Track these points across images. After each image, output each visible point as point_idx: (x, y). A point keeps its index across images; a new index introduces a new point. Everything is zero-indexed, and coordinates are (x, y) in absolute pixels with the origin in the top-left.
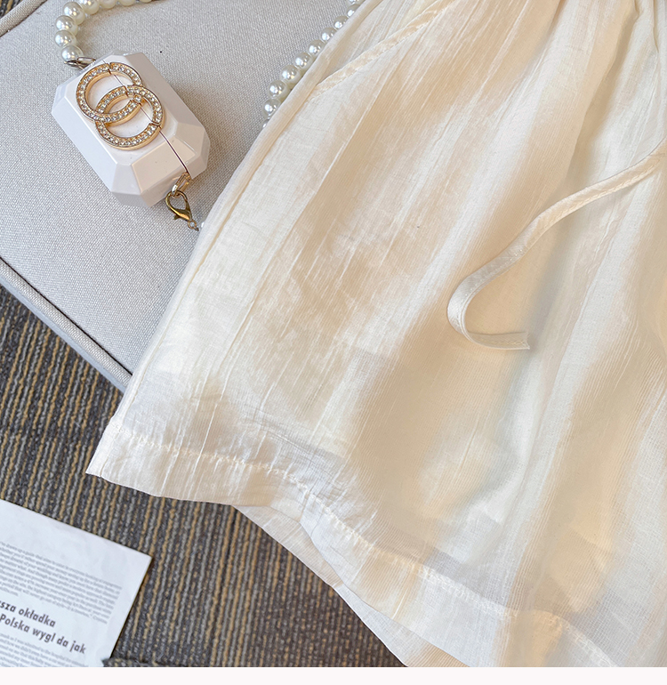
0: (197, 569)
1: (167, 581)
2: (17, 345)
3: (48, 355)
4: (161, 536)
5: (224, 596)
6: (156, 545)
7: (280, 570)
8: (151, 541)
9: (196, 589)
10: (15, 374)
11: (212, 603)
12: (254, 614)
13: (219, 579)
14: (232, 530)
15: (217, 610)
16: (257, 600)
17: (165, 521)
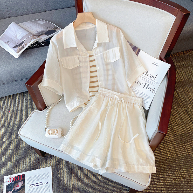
0: (68, 186)
1: (64, 189)
2: (31, 162)
3: (36, 162)
4: (61, 183)
5: (73, 188)
6: (61, 184)
7: (81, 181)
8: (59, 184)
9: (68, 189)
10: (32, 166)
11: (71, 190)
12: (79, 189)
13: (72, 186)
14: (72, 178)
15: (73, 191)
16: (78, 187)
17: (61, 180)
